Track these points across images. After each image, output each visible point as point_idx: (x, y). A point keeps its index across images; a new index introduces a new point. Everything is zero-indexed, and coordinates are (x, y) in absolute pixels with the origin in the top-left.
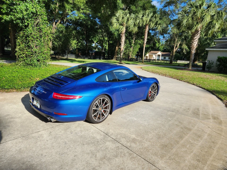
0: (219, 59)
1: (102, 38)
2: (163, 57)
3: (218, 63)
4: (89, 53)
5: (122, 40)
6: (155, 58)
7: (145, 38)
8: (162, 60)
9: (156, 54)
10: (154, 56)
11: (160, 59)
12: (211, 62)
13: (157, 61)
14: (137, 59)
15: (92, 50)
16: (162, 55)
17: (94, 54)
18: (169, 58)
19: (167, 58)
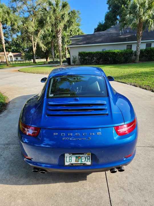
0: (80, 54)
2: (15, 58)
3: (80, 57)
7: (2, 37)
8: (15, 61)
9: (8, 56)
11: (14, 60)
12: (74, 57)
16: (14, 56)
18: (21, 58)
19: (19, 58)
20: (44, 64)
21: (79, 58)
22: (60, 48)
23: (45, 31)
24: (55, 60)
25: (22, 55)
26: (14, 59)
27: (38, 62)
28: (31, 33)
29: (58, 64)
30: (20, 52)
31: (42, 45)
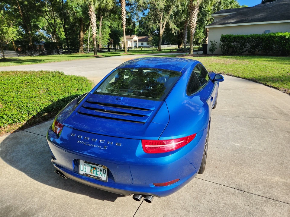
0: (223, 39)
1: (53, 21)
2: (140, 43)
3: (222, 43)
4: (36, 47)
5: (92, 22)
6: (130, 46)
7: (123, 17)
8: (139, 47)
9: (131, 40)
10: (129, 42)
11: (138, 46)
12: (213, 42)
13: (133, 49)
14: (109, 48)
15: (38, 42)
16: (140, 41)
17: (43, 47)
18: (148, 44)
19: (145, 44)
20: (171, 52)
21: (220, 44)
22: (193, 29)
23: (177, 6)
24: (187, 47)
25: (149, 39)
26: (138, 44)
27: (164, 50)
28: (161, 11)
29: (186, 53)
30: (147, 35)
31: (172, 26)
